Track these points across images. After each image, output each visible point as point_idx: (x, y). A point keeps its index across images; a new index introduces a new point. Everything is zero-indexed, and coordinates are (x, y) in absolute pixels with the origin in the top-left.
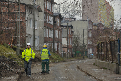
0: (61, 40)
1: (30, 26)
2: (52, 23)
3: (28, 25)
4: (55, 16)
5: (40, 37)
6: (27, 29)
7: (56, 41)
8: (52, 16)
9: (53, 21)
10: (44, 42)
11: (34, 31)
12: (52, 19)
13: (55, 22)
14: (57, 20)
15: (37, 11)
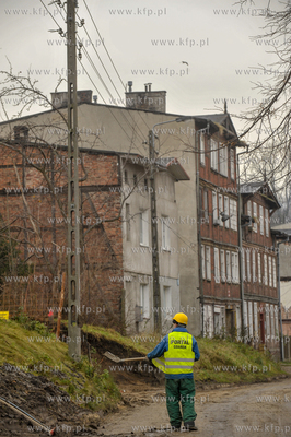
0: (276, 291)
1: (140, 240)
2: (233, 224)
3: (134, 236)
4: (246, 197)
5: (185, 282)
6: (128, 252)
7: (251, 297)
8: (233, 196)
9: (236, 218)
10: (202, 301)
11: (155, 258)
12: (232, 207)
13: (244, 220)
14: (256, 210)
15: (168, 180)
